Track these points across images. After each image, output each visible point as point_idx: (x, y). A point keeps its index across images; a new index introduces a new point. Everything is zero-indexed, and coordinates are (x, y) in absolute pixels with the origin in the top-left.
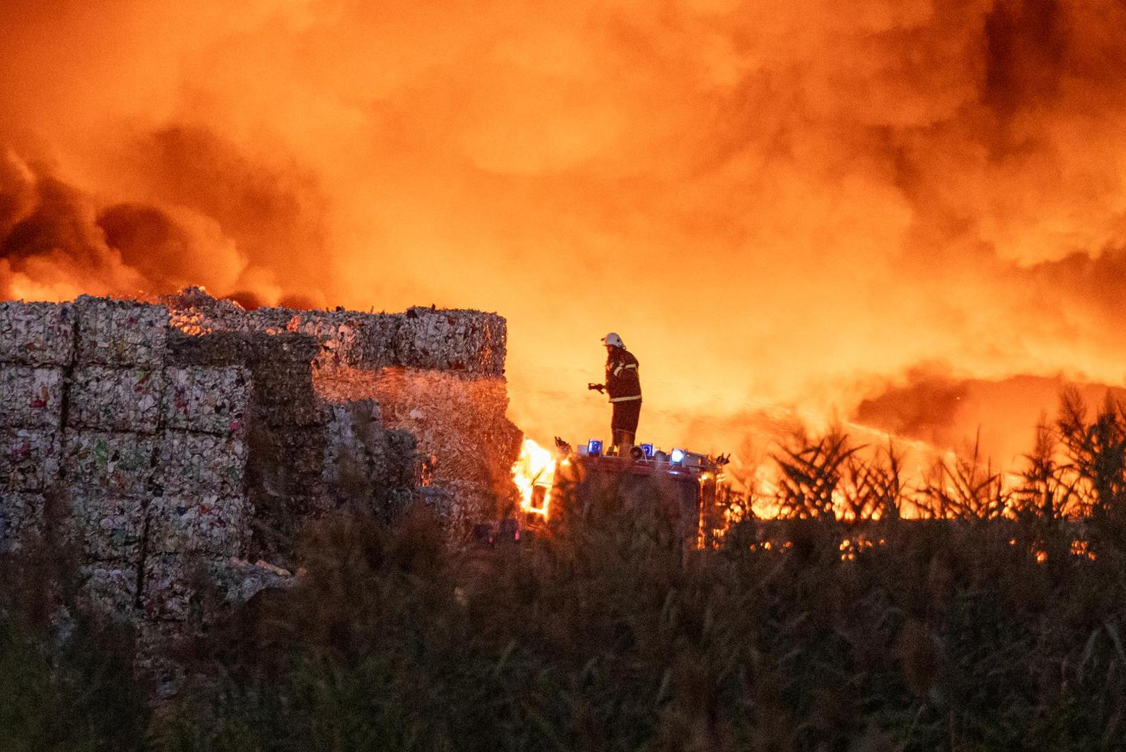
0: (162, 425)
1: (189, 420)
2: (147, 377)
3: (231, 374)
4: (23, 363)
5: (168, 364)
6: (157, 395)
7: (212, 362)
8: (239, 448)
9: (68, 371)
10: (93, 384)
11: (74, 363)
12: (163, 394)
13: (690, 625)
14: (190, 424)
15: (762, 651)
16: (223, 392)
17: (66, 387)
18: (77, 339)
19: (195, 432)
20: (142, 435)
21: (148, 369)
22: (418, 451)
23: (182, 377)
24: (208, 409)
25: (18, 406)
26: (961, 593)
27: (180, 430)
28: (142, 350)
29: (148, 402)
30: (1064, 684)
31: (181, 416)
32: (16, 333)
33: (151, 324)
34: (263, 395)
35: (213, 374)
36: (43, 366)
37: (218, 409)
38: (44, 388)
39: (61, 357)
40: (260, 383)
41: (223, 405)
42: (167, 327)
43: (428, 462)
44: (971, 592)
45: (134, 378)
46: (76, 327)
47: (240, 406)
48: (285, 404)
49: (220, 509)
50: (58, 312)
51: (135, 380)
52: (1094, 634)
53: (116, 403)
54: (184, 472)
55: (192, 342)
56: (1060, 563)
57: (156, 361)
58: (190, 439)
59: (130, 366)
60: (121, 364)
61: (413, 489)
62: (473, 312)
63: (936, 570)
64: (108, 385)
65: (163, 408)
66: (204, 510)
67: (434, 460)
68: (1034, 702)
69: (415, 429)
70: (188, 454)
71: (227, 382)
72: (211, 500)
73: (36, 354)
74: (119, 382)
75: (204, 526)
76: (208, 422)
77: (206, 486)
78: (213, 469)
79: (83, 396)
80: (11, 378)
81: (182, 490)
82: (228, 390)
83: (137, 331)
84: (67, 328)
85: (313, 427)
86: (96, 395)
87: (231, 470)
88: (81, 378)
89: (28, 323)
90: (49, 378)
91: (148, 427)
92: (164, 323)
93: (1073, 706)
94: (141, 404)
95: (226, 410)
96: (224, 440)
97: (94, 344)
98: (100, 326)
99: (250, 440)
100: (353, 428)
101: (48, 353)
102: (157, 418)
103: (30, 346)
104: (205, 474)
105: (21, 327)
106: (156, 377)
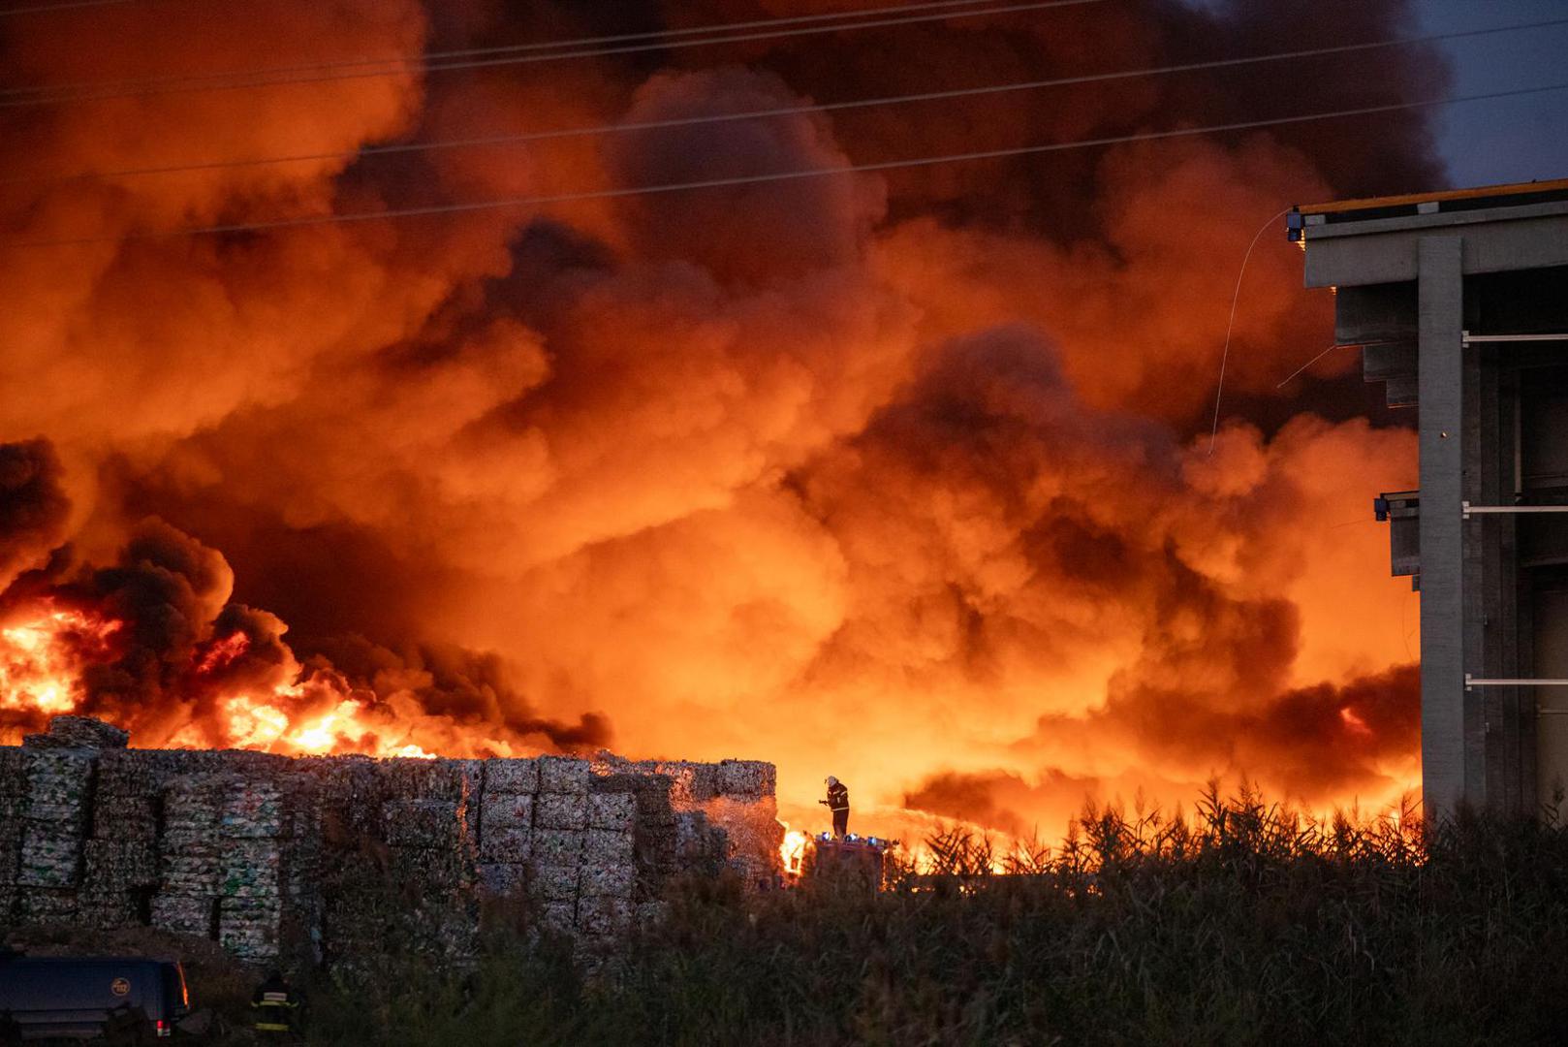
0: (587, 826)
1: (602, 823)
2: (579, 800)
3: (625, 797)
4: (510, 792)
5: (590, 792)
6: (584, 809)
7: (614, 791)
8: (629, 838)
9: (535, 796)
10: (549, 803)
11: (539, 792)
12: (587, 808)
13: (879, 934)
14: (603, 825)
15: (918, 947)
16: (620, 807)
17: (534, 805)
18: (540, 780)
19: (606, 829)
20: (576, 831)
21: (579, 795)
22: (728, 839)
23: (598, 799)
24: (612, 816)
25: (508, 816)
26: (1028, 915)
27: (596, 828)
28: (576, 784)
29: (579, 813)
30: (1086, 965)
31: (597, 821)
32: (506, 776)
33: (580, 770)
34: (642, 809)
35: (615, 797)
36: (521, 794)
37: (617, 817)
38: (522, 807)
39: (531, 789)
40: (641, 802)
41: (621, 815)
42: (589, 772)
43: (734, 845)
44: (1033, 915)
45: (570, 800)
46: (539, 772)
47: (630, 815)
48: (655, 813)
49: (619, 871)
50: (530, 763)
51: (572, 801)
52: (1103, 936)
53: (562, 814)
54: (600, 852)
55: (603, 780)
56: (1082, 899)
57: (583, 790)
58: (603, 833)
59: (569, 794)
60: (564, 792)
61: (725, 859)
62: (758, 762)
63: (1015, 903)
64: (558, 804)
65: (588, 816)
66: (610, 872)
67: (737, 844)
68: (1070, 975)
69: (726, 827)
70: (602, 841)
71: (623, 801)
72: (614, 867)
73: (517, 787)
74: (563, 802)
75: (611, 881)
76: (612, 824)
77: (611, 859)
78: (615, 850)
79: (544, 810)
80: (504, 801)
81: (598, 862)
82: (623, 806)
83: (573, 774)
84: (535, 773)
85: (671, 826)
86: (551, 809)
87: (625, 850)
88: (542, 800)
89: (513, 770)
90: (525, 801)
91: (580, 827)
92: (588, 769)
93: (1090, 977)
94: (575, 814)
95: (622, 817)
96: (621, 834)
97: (549, 781)
98: (553, 771)
99: (635, 833)
100: (692, 826)
101: (524, 786)
102: (584, 822)
103: (515, 783)
104: (611, 853)
105: (509, 772)
106: (584, 799)
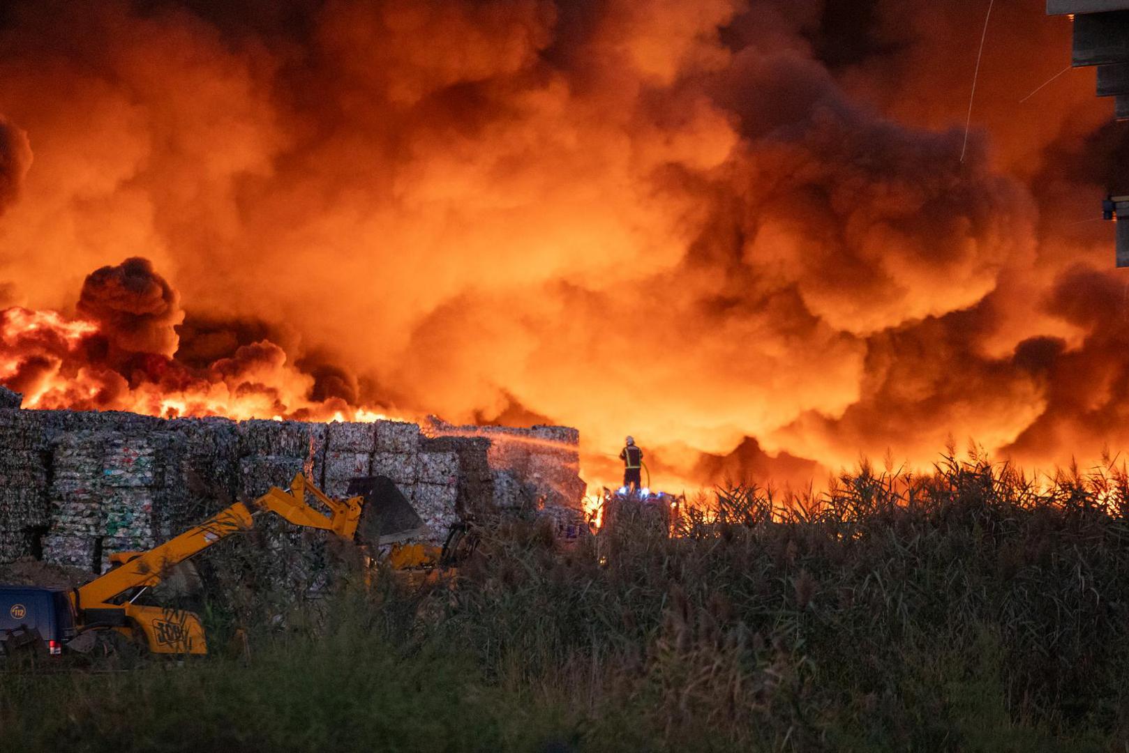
0: (416, 480)
1: (429, 478)
2: (409, 458)
3: (449, 457)
4: (351, 451)
5: (419, 451)
6: (414, 466)
7: (440, 451)
8: (453, 491)
9: (372, 455)
10: (384, 461)
11: (375, 451)
12: (417, 465)
13: (675, 573)
14: (430, 480)
15: (708, 584)
16: (445, 465)
17: (371, 462)
18: (376, 440)
19: (432, 484)
20: (407, 485)
21: (409, 454)
22: (537, 493)
23: (426, 457)
24: (438, 472)
25: (348, 471)
26: (803, 558)
27: (425, 483)
28: (407, 445)
29: (409, 469)
30: (853, 599)
31: (425, 476)
32: (347, 437)
33: (411, 433)
34: (464, 466)
35: (440, 456)
36: (360, 452)
37: (443, 473)
38: (361, 463)
39: (369, 448)
40: (463, 460)
41: (445, 471)
42: (419, 434)
43: (542, 498)
44: (807, 557)
45: (403, 458)
46: (375, 434)
47: (453, 471)
48: (475, 470)
49: (444, 519)
50: (367, 426)
51: (404, 459)
52: (869, 576)
53: (395, 469)
54: (427, 502)
55: (431, 441)
56: (850, 544)
57: (414, 450)
58: (430, 487)
59: (401, 453)
60: (397, 451)
61: (535, 509)
62: (563, 427)
63: (792, 547)
64: (391, 461)
65: (416, 471)
66: (436, 520)
67: (545, 497)
68: (836, 608)
69: (536, 483)
70: (429, 494)
71: (447, 460)
72: (440, 516)
73: (357, 447)
74: (396, 460)
75: (437, 528)
76: (438, 479)
77: (437, 509)
78: (441, 501)
79: (379, 467)
80: (345, 458)
81: (426, 511)
82: (447, 464)
83: (404, 436)
84: (371, 434)
85: (488, 481)
86: (385, 466)
87: (449, 502)
88: (378, 458)
89: (353, 432)
90: (364, 458)
91: (410, 481)
92: (417, 432)
93: (855, 610)
94: (406, 470)
95: (447, 473)
96: (446, 487)
97: (384, 442)
98: (387, 433)
99: (458, 487)
100: (507, 481)
101: (362, 446)
102: (414, 477)
103: (354, 443)
104: (437, 503)
105: (349, 434)
106: (413, 458)
